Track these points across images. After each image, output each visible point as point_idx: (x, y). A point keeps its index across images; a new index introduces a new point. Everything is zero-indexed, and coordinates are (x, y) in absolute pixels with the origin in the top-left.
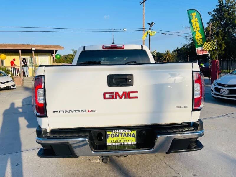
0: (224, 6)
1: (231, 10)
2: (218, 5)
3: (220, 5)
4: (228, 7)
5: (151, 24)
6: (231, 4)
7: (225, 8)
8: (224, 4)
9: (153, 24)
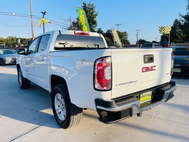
0: (87, 8)
1: (91, 11)
2: (83, 6)
3: (84, 7)
4: (89, 9)
5: (44, 13)
6: (91, 7)
7: (87, 9)
8: (87, 6)
9: (46, 13)
